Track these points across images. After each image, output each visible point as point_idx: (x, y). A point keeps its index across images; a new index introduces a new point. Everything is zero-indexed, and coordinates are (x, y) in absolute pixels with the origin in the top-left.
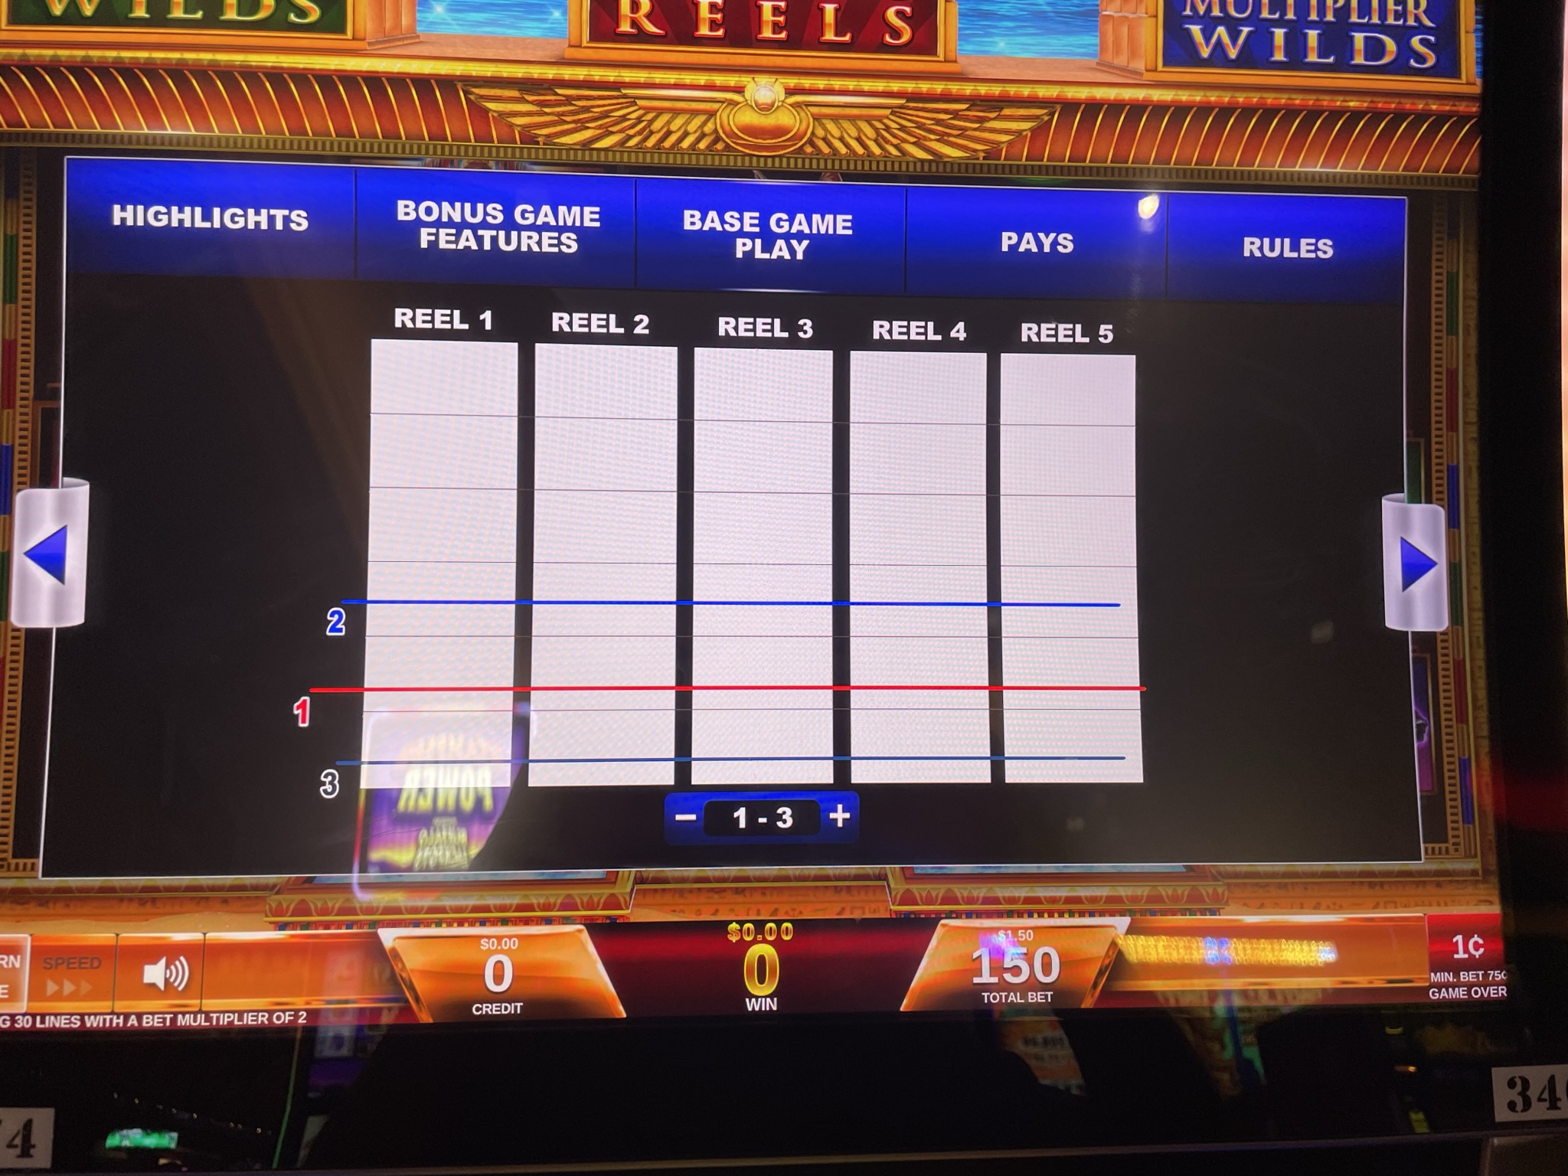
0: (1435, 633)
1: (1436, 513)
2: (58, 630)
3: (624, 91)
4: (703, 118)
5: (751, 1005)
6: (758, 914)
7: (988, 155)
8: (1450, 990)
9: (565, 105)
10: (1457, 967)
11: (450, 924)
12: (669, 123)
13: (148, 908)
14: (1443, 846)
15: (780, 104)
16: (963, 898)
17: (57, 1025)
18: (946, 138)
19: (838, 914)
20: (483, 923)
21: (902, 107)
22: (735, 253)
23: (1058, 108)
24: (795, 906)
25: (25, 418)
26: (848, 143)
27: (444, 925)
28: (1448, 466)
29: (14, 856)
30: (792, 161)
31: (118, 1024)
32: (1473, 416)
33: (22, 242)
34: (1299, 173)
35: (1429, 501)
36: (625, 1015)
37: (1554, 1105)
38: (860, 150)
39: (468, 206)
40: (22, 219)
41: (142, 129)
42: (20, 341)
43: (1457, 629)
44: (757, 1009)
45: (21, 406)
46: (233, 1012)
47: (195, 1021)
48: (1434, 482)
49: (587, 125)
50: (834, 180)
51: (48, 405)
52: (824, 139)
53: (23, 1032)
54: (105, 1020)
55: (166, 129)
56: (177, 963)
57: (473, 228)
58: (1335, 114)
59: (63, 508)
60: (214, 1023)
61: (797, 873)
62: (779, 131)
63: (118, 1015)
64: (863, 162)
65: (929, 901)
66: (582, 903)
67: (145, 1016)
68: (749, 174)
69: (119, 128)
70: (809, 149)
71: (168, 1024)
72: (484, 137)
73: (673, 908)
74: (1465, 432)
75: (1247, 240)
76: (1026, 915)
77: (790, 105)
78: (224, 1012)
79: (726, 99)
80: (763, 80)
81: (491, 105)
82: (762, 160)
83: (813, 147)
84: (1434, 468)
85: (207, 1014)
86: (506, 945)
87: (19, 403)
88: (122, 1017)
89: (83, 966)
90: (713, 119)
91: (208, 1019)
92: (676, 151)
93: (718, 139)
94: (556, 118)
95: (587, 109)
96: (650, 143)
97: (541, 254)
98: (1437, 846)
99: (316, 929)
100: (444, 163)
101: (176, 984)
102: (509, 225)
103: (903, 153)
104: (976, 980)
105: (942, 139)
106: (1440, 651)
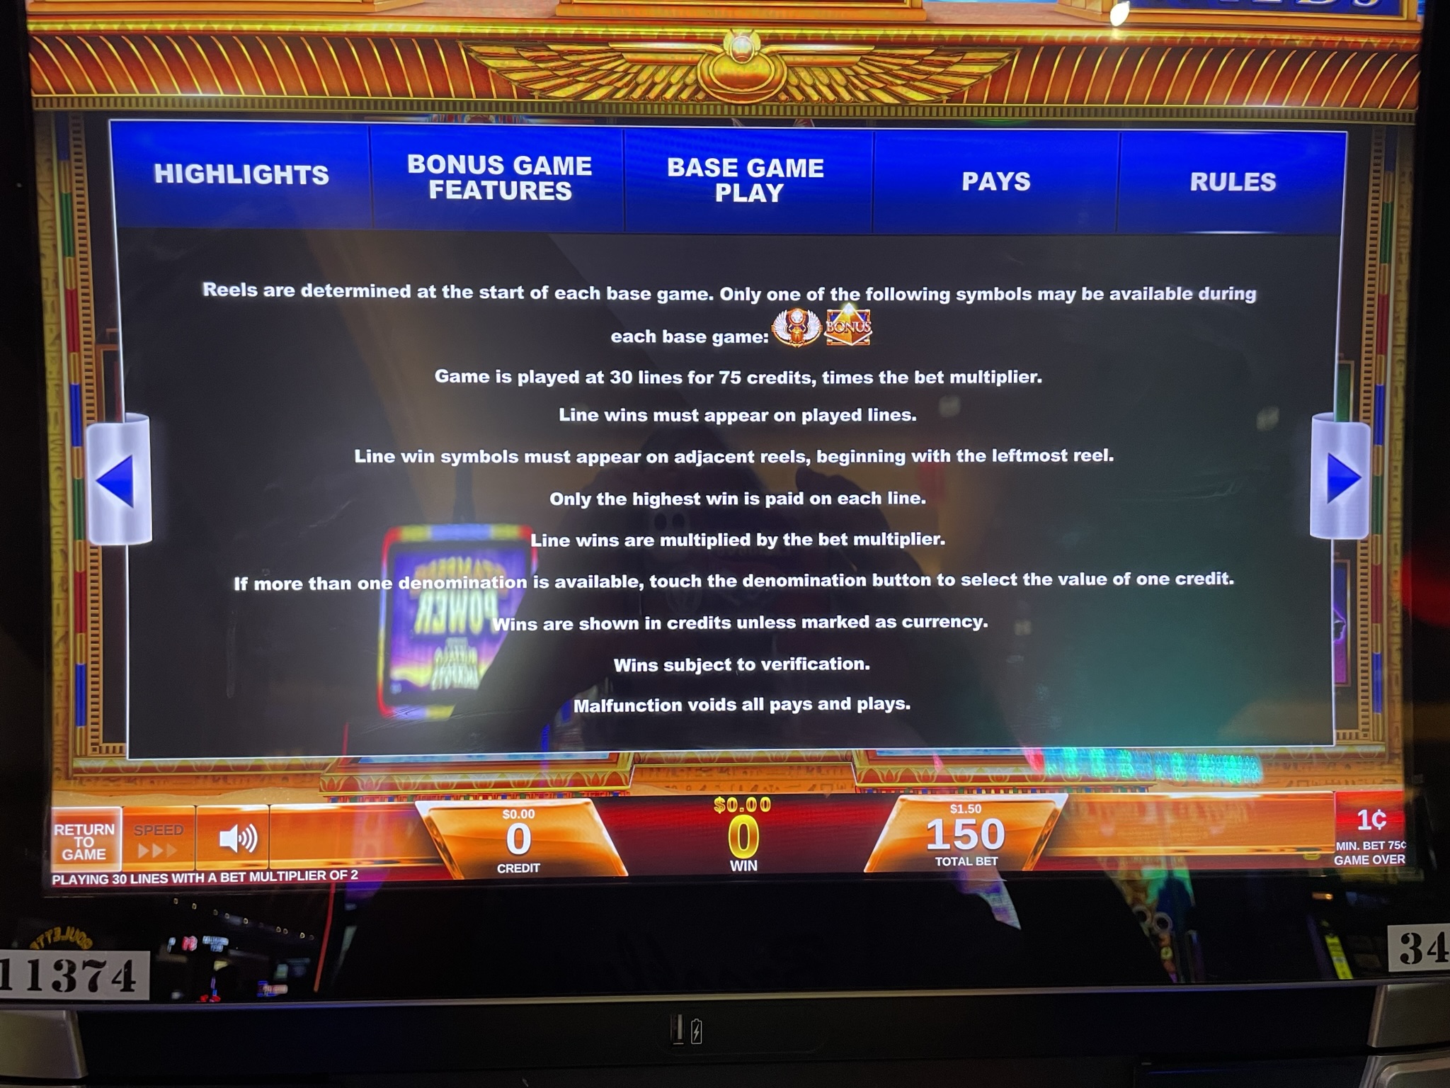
0: (1356, 541)
1: (1362, 431)
2: (130, 547)
3: (612, 46)
4: (685, 69)
5: (735, 867)
6: (741, 790)
7: (952, 98)
8: (1354, 857)
9: (557, 60)
10: (1361, 838)
11: (476, 798)
12: (653, 75)
13: (221, 784)
14: (1354, 731)
15: (756, 54)
16: (919, 776)
17: (149, 882)
18: (911, 82)
19: (809, 790)
20: (504, 796)
21: (870, 53)
22: (715, 198)
23: (1019, 50)
24: (771, 783)
25: (89, 360)
26: (820, 90)
27: (471, 798)
28: (1376, 386)
29: (104, 742)
30: (768, 109)
31: (200, 880)
32: (1402, 339)
33: (76, 199)
34: (1246, 110)
35: (1356, 419)
36: (627, 874)
37: (1441, 959)
38: (831, 97)
39: (471, 158)
40: (75, 178)
41: (177, 93)
42: (80, 291)
43: (1377, 537)
44: (740, 870)
45: (85, 350)
46: (296, 870)
47: (265, 877)
48: (1362, 401)
49: (579, 79)
50: (806, 125)
51: (109, 348)
52: (798, 87)
53: (120, 888)
54: (188, 877)
55: (197, 92)
56: (248, 830)
57: (478, 179)
58: (1282, 51)
59: (128, 440)
60: (281, 879)
61: (774, 755)
62: (756, 80)
63: (200, 873)
64: (834, 108)
65: (889, 779)
66: (589, 779)
67: (222, 874)
68: (729, 122)
69: (156, 93)
70: (783, 97)
71: (242, 880)
72: (484, 92)
73: (667, 784)
74: (1393, 354)
75: (1195, 175)
76: (975, 792)
77: (766, 55)
78: (289, 870)
79: (706, 51)
80: (741, 31)
81: (490, 63)
82: (740, 108)
83: (787, 95)
84: (1363, 388)
85: (275, 872)
86: (524, 815)
87: (83, 346)
88: (203, 874)
89: (167, 832)
90: (693, 71)
91: (276, 876)
92: (660, 101)
93: (699, 89)
94: (550, 73)
95: (577, 64)
96: (637, 94)
97: (539, 202)
98: (1348, 732)
99: (363, 801)
100: (450, 118)
101: (247, 847)
102: (510, 175)
103: (872, 98)
104: (931, 847)
105: (909, 83)
106: (1359, 557)
